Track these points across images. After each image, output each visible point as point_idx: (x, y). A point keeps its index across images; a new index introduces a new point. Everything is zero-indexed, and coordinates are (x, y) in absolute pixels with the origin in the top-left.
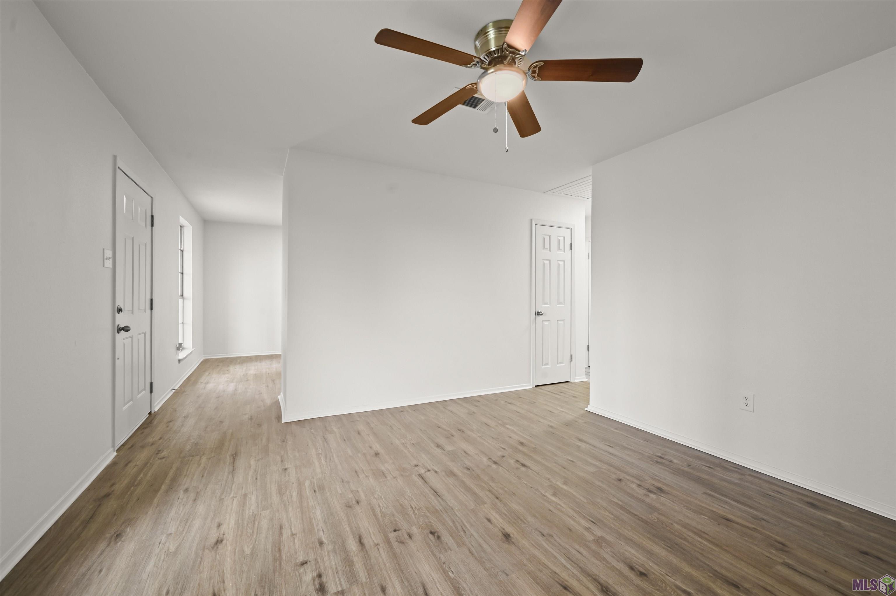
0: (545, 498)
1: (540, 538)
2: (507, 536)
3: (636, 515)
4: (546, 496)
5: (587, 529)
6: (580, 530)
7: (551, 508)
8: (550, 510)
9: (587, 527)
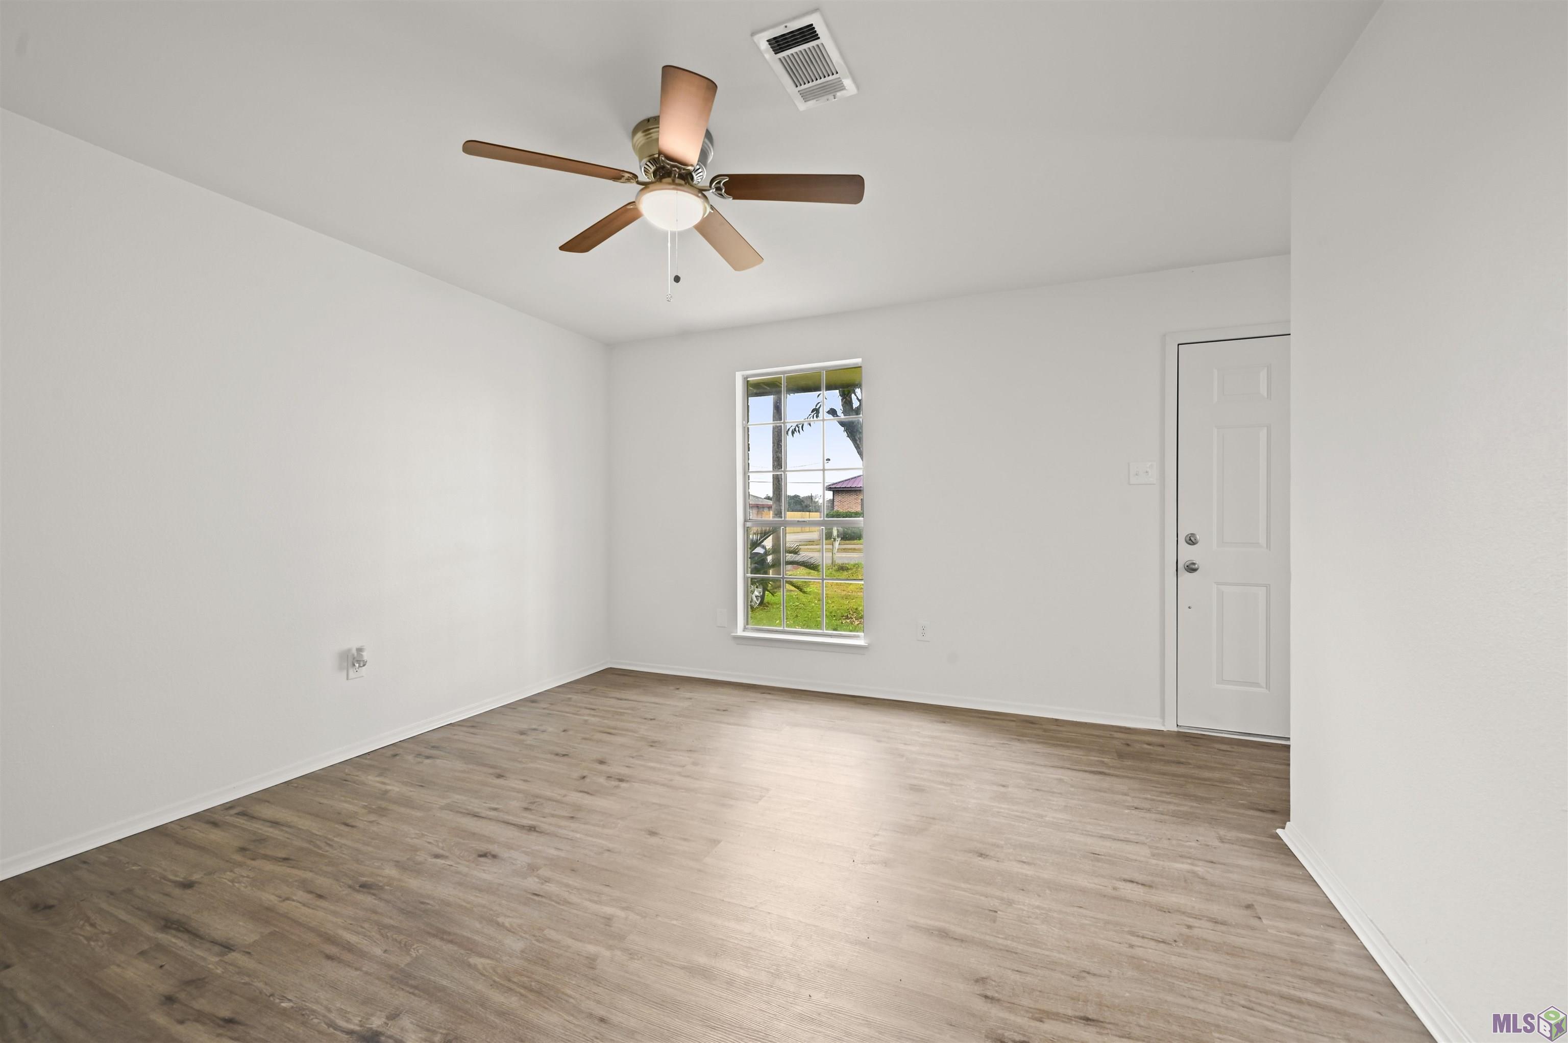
0: (624, 905)
1: (611, 846)
2: (652, 833)
3: (451, 942)
4: (624, 909)
5: (547, 880)
6: (558, 875)
7: (606, 890)
8: (608, 886)
9: (547, 884)
